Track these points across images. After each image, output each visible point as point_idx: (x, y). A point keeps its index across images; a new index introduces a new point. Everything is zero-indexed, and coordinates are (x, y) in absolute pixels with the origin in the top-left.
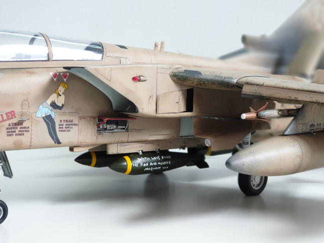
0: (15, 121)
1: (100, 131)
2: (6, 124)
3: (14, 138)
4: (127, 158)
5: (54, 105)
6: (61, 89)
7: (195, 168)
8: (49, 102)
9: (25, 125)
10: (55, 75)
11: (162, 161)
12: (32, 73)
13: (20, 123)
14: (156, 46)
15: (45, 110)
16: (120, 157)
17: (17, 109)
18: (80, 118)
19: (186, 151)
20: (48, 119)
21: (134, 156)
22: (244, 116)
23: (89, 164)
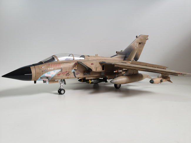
0: (67, 73)
1: (84, 75)
2: (66, 73)
3: (67, 76)
4: (90, 80)
5: (75, 69)
6: (76, 66)
7: (105, 82)
8: (74, 69)
9: (69, 74)
10: (75, 63)
11: (97, 81)
12: (70, 63)
13: (68, 73)
14: (96, 55)
15: (73, 71)
16: (88, 80)
17: (68, 71)
18: (80, 72)
19: (103, 78)
20: (74, 72)
21: (91, 80)
22: (114, 72)
23: (81, 81)
